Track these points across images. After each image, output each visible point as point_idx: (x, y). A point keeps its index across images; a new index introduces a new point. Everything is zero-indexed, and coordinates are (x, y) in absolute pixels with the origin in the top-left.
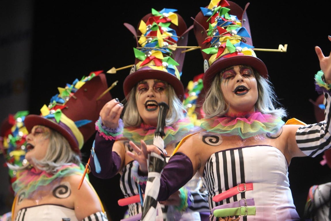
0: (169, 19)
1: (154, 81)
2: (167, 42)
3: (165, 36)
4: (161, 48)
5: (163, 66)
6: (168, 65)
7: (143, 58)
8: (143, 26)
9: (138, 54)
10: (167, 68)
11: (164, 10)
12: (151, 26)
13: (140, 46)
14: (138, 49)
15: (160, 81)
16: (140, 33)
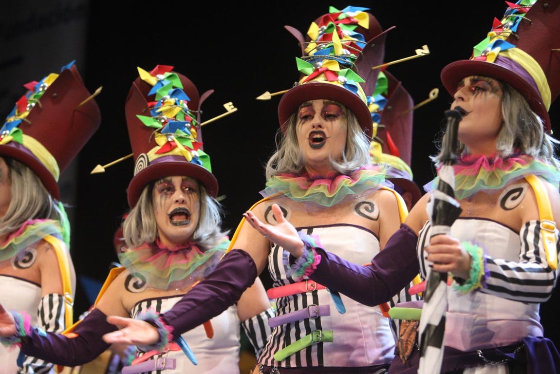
0: (355, 19)
1: (324, 103)
2: (349, 49)
3: (345, 41)
4: (337, 57)
5: (339, 82)
6: (346, 80)
7: (310, 71)
8: (314, 30)
9: (302, 65)
10: (345, 84)
11: (349, 8)
12: (325, 27)
13: (307, 55)
14: (302, 59)
15: (333, 102)
16: (308, 39)
